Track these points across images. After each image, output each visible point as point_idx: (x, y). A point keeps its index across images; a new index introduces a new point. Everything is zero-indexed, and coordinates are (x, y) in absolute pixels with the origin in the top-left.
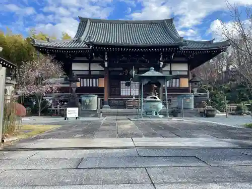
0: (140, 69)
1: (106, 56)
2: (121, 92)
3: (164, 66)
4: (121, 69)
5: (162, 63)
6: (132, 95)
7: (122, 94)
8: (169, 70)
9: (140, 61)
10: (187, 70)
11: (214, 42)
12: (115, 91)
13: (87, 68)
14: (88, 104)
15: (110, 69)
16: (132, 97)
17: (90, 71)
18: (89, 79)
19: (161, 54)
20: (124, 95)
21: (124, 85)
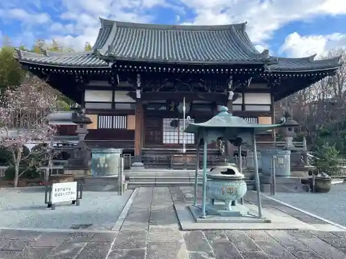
0: (195, 102)
1: (139, 80)
2: (164, 137)
3: (235, 97)
4: (164, 101)
5: (232, 93)
6: (181, 142)
7: (164, 142)
8: (241, 103)
9: (195, 88)
10: (270, 103)
11: (315, 59)
12: (153, 136)
13: (109, 99)
14: (102, 166)
15: (145, 102)
16: (181, 146)
17: (113, 103)
18: (113, 115)
19: (231, 77)
20: (168, 142)
21: (168, 126)
